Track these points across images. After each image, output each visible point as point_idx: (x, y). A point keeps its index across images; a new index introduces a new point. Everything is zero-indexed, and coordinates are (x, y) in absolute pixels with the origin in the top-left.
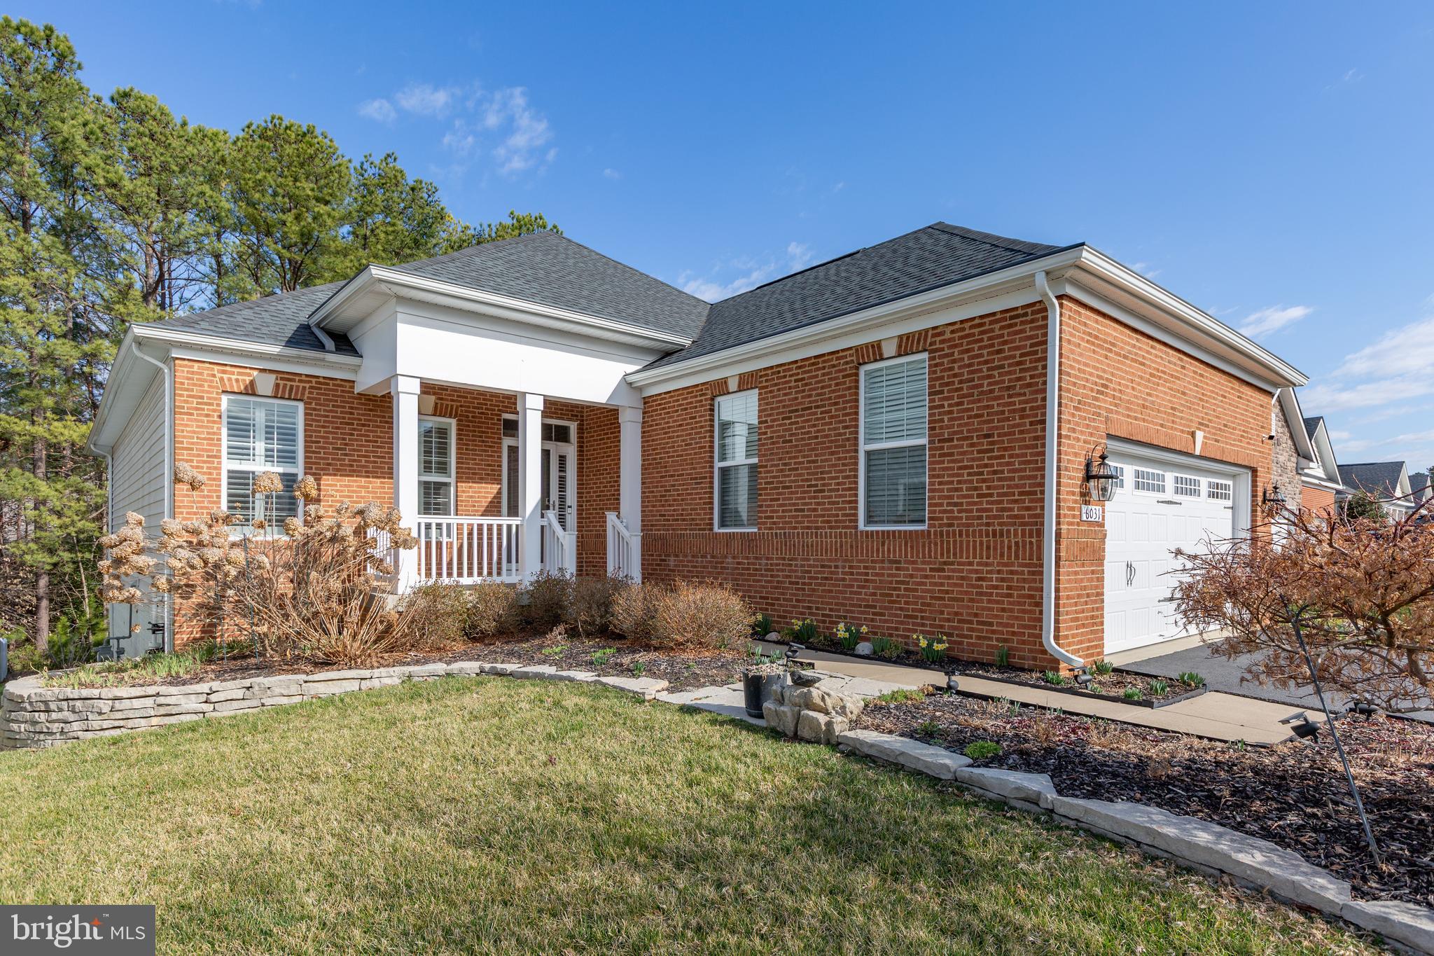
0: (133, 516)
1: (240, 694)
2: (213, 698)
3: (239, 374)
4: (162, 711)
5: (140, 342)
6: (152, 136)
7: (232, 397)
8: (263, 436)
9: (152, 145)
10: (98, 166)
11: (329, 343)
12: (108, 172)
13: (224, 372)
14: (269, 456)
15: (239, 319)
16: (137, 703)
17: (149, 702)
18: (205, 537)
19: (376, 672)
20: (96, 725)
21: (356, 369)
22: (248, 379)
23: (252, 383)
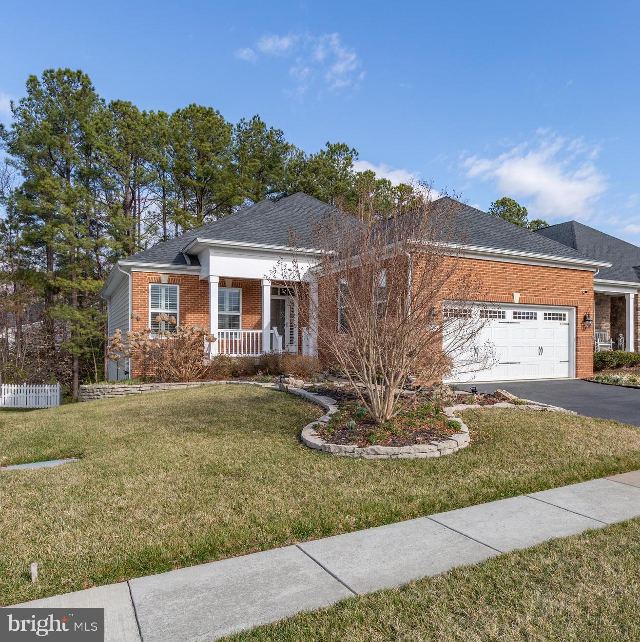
0: (118, 330)
1: (149, 388)
2: (141, 389)
3: (155, 275)
4: (126, 392)
5: (120, 266)
6: (129, 126)
7: (152, 284)
8: (164, 298)
9: (128, 131)
10: (103, 147)
11: (188, 261)
12: (108, 150)
13: (150, 275)
14: (166, 307)
15: (156, 253)
16: (119, 390)
17: (122, 389)
18: (140, 337)
19: (192, 383)
20: (107, 396)
21: (199, 271)
22: (158, 277)
23: (160, 278)
